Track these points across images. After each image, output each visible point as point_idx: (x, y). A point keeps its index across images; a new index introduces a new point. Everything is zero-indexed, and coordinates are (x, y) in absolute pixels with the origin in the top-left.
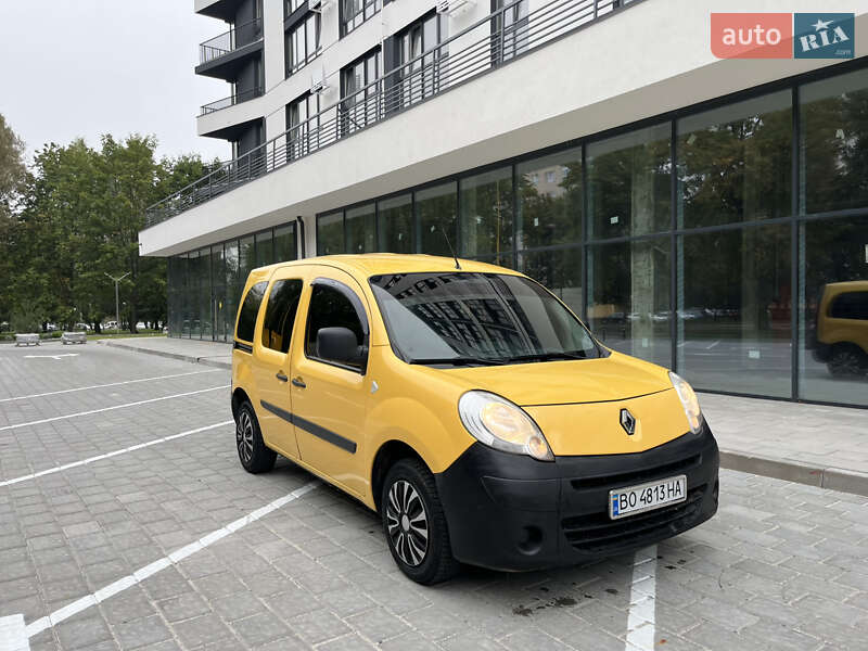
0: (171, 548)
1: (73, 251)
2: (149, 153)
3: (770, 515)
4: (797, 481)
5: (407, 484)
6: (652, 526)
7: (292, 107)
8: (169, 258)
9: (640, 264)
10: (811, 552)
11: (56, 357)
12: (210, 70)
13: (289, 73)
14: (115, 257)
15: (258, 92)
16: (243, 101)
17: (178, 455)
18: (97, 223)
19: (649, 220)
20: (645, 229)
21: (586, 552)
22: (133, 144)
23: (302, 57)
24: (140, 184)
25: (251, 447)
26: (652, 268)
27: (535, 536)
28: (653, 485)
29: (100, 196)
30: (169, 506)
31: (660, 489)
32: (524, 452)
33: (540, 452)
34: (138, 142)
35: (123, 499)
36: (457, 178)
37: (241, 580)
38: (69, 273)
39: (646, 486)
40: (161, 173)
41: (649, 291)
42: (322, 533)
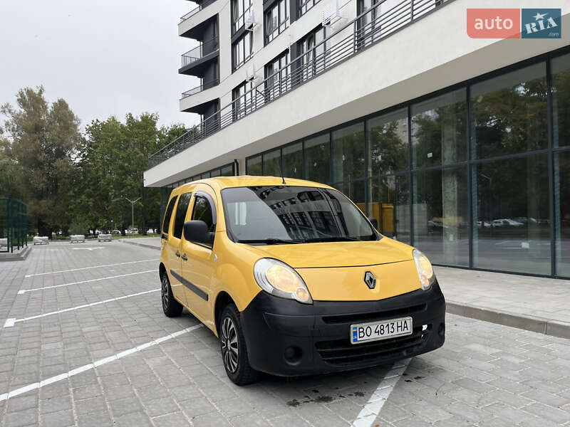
0: (97, 359)
1: (108, 184)
2: (154, 124)
3: (498, 351)
4: (529, 330)
5: (229, 320)
6: (387, 350)
7: (236, 91)
8: (162, 188)
9: (449, 184)
10: (516, 376)
11: (90, 249)
12: (187, 71)
13: (234, 69)
14: (133, 188)
15: (216, 83)
16: (208, 88)
17: (131, 306)
18: (122, 167)
19: (454, 154)
20: (451, 161)
21: (334, 366)
22: (145, 119)
23: (242, 59)
24: (148, 143)
25: (167, 300)
26: (456, 187)
27: (298, 353)
28: (385, 323)
29: (125, 151)
30: (111, 335)
31: (390, 326)
32: (293, 298)
33: (303, 298)
34: (147, 117)
35: (85, 330)
36: (330, 131)
37: (129, 378)
38: (106, 198)
39: (380, 323)
40: (161, 136)
41: (454, 202)
42: (192, 353)
